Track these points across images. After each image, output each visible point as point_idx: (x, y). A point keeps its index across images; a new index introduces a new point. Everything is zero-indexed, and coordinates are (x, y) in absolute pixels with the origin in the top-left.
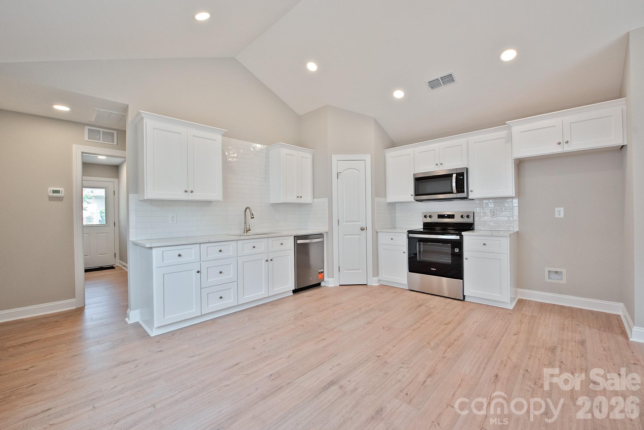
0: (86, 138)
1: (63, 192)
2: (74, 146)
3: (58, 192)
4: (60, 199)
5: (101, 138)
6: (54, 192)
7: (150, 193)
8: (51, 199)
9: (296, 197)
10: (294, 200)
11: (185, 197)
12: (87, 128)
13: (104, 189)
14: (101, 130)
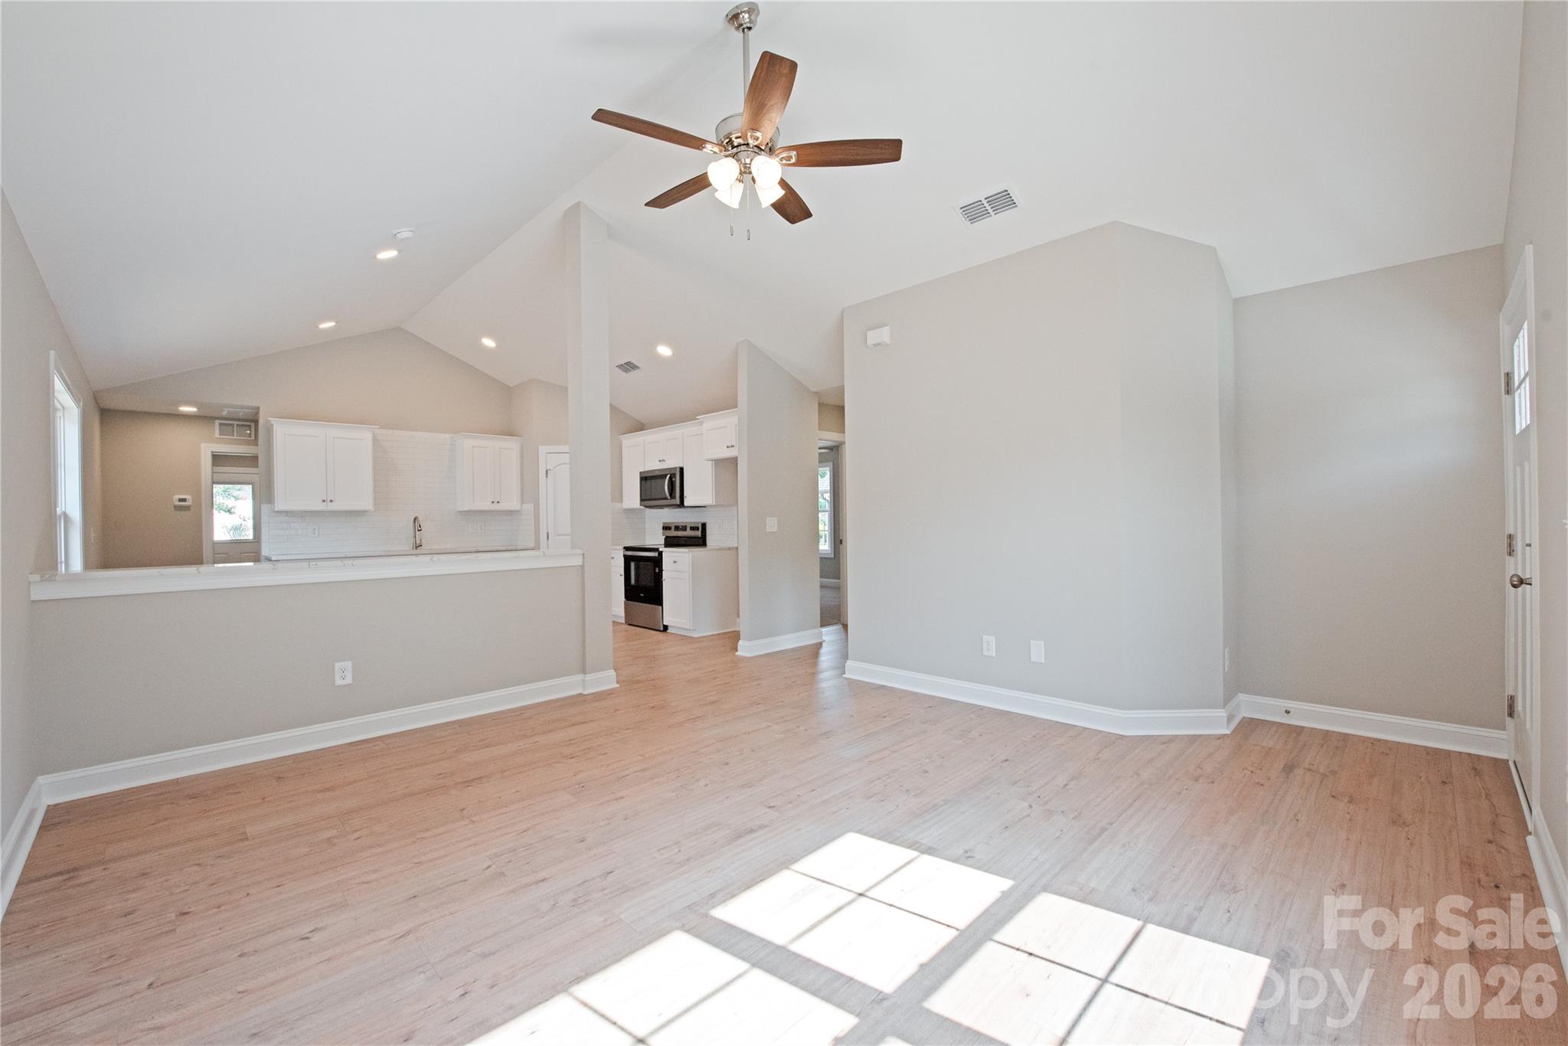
0: (217, 435)
1: (191, 501)
2: (203, 446)
3: (184, 500)
4: (188, 508)
5: (235, 433)
6: (180, 500)
7: (279, 505)
8: (177, 508)
9: (489, 503)
10: (486, 505)
11: (321, 507)
12: (217, 422)
13: (251, 486)
14: (235, 423)
